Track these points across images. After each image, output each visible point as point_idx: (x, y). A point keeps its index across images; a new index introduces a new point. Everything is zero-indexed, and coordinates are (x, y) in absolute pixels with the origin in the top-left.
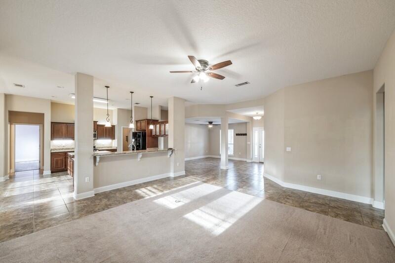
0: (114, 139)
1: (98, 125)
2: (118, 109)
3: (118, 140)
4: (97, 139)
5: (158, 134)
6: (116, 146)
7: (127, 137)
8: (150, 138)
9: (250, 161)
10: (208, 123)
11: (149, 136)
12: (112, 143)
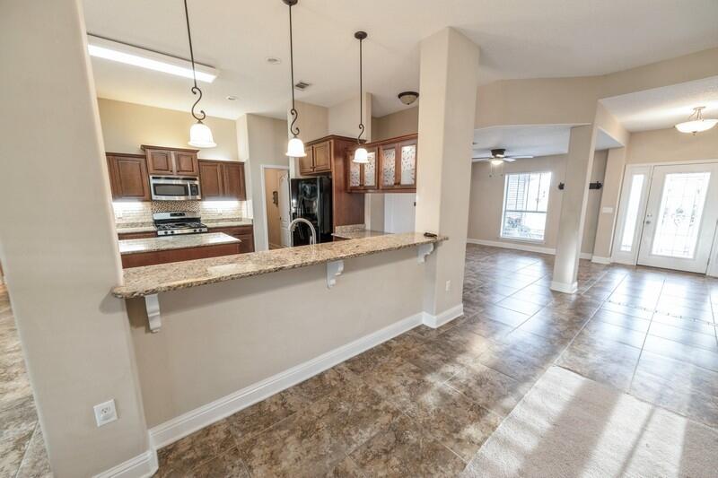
0: (246, 199)
1: (199, 161)
2: (249, 115)
3: (253, 202)
4: (203, 198)
5: (370, 181)
6: (251, 217)
7: (275, 193)
8: (344, 196)
9: (605, 261)
10: (490, 155)
11: (339, 191)
12: (240, 209)
